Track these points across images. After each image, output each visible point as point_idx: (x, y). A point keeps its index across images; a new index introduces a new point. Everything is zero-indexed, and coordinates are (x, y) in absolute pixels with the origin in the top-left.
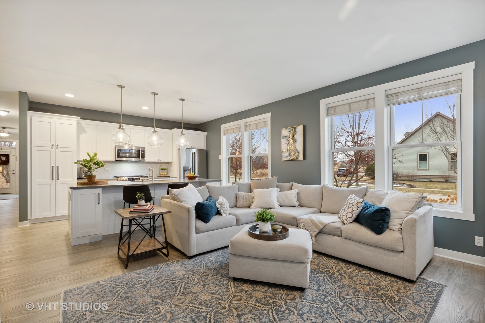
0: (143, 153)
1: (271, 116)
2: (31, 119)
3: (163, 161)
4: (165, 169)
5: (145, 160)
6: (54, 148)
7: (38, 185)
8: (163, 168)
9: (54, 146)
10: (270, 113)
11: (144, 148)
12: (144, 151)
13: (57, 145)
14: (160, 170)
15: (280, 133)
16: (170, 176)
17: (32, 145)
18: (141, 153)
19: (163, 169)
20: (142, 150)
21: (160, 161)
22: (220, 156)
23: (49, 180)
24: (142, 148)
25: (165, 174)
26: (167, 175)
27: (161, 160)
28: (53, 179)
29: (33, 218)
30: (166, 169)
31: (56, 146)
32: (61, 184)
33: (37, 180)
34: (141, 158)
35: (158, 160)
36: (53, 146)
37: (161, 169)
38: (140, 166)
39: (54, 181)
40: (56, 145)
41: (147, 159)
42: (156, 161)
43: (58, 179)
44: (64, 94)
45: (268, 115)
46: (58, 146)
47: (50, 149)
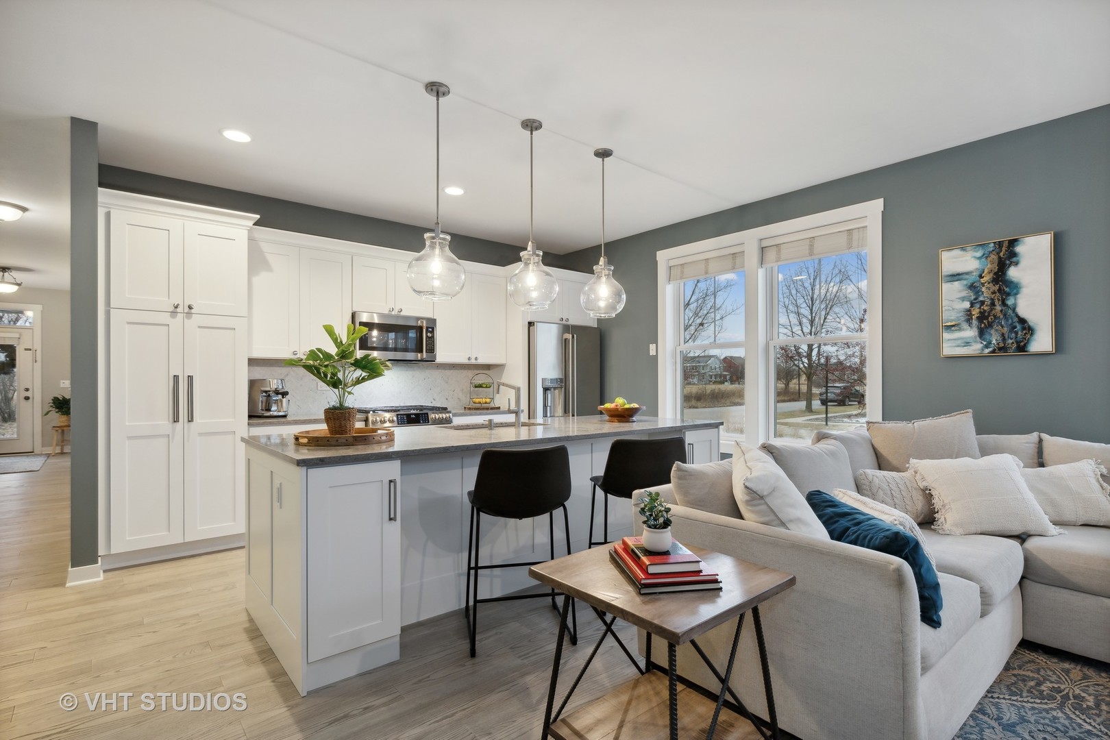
0: (429, 335)
1: (883, 210)
2: (108, 215)
3: (481, 361)
4: (486, 387)
5: (435, 357)
6: (180, 316)
7: (130, 438)
8: (481, 382)
9: (178, 310)
10: (882, 200)
11: (434, 321)
12: (432, 332)
13: (190, 307)
14: (472, 389)
15: (936, 263)
16: (499, 408)
17: (111, 306)
18: (427, 336)
19: (480, 386)
20: (427, 328)
21: (473, 361)
22: (652, 347)
23: (164, 423)
24: (429, 320)
25: (488, 400)
26: (492, 405)
27: (476, 359)
28: (176, 420)
29: (112, 553)
30: (490, 387)
31: (187, 310)
32: (200, 434)
33: (127, 424)
34: (426, 352)
35: (469, 359)
36: (176, 307)
37: (476, 387)
38: (413, 377)
39: (179, 425)
40: (187, 304)
41: (442, 356)
42: (464, 361)
43: (191, 420)
44: (220, 132)
45: (873, 209)
46: (193, 311)
47: (166, 318)
